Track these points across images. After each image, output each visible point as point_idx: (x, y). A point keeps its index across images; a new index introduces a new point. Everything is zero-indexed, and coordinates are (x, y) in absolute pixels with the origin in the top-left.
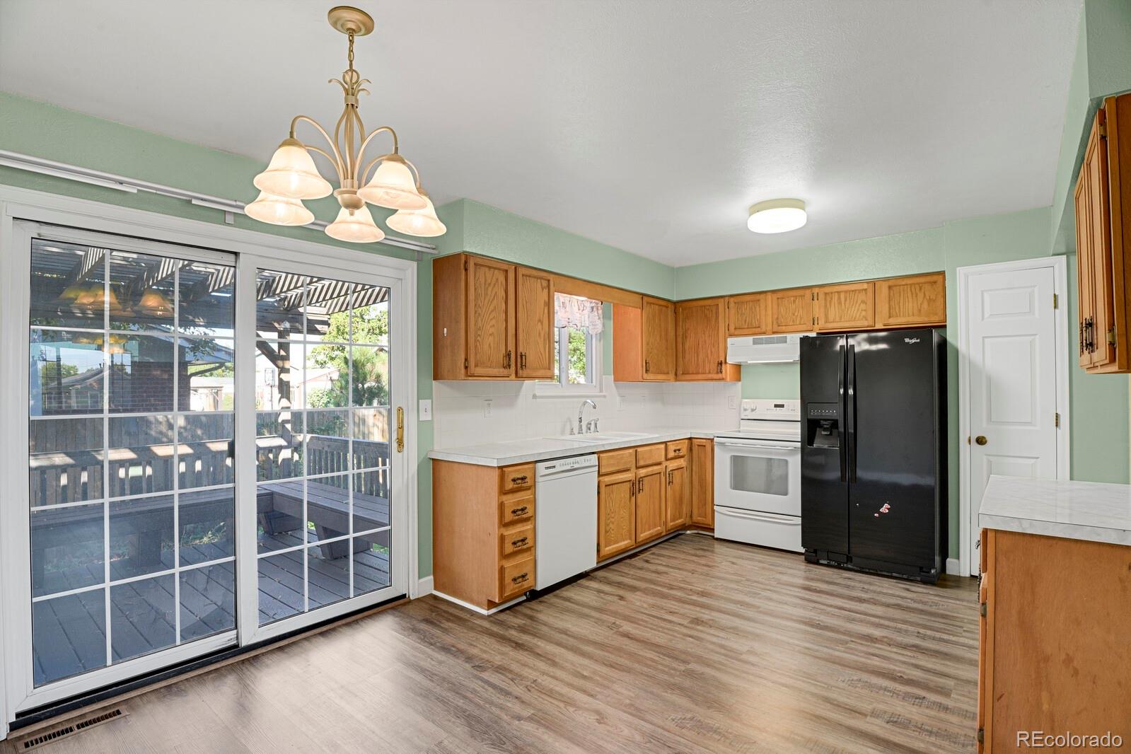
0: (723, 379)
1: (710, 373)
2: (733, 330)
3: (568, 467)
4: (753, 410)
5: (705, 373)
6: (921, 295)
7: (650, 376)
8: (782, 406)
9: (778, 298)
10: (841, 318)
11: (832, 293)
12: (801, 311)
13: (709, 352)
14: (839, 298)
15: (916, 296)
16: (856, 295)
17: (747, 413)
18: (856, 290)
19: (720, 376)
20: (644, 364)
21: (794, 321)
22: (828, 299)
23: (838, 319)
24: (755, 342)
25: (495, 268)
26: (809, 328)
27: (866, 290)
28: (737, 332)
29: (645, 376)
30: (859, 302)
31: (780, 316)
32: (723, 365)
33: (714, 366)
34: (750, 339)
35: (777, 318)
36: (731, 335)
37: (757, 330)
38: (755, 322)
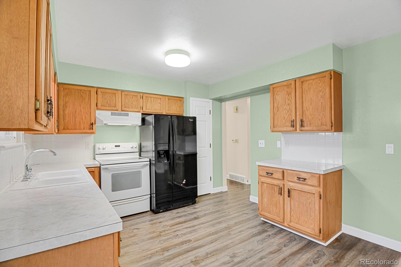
0: (93, 133)
1: (84, 129)
2: (100, 107)
4: (104, 149)
5: (81, 129)
8: (119, 146)
9: (125, 95)
10: (151, 108)
11: (148, 97)
12: (135, 102)
13: (84, 117)
14: (151, 100)
15: (176, 104)
16: (157, 99)
17: (100, 151)
18: (157, 98)
19: (91, 131)
21: (132, 106)
22: (147, 100)
23: (150, 109)
24: (112, 114)
26: (139, 111)
27: (160, 98)
28: (102, 108)
30: (158, 103)
31: (126, 103)
32: (94, 125)
33: (87, 126)
34: (110, 112)
35: (124, 104)
36: (98, 109)
37: (115, 108)
38: (113, 104)
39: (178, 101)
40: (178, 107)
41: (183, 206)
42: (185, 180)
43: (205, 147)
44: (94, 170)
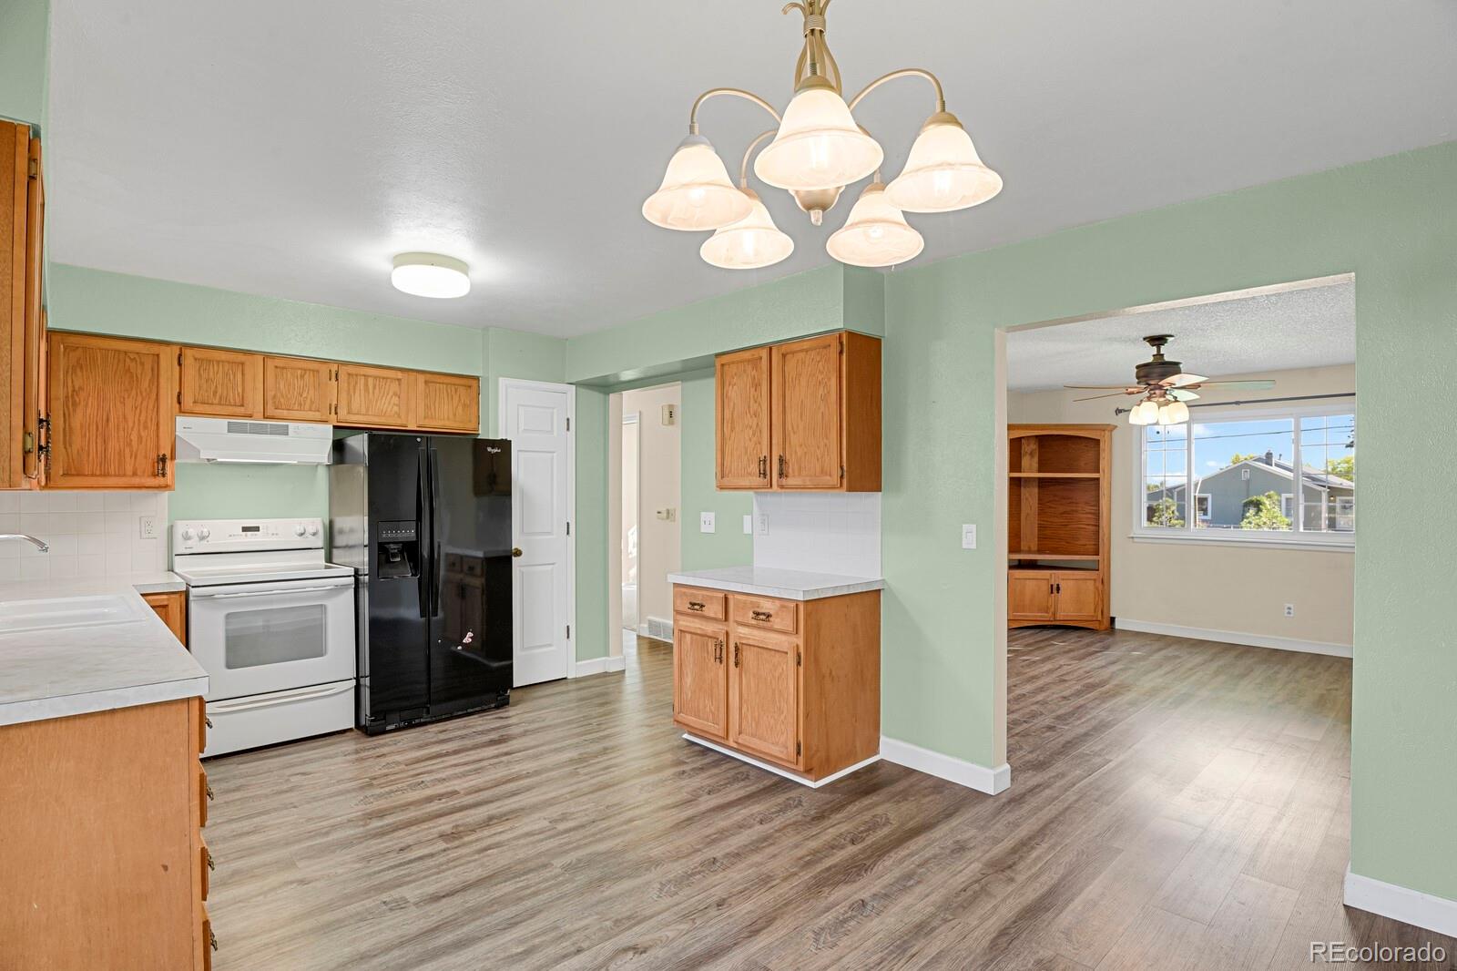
0: (166, 487)
1: (135, 474)
2: (189, 404)
4: (202, 538)
5: (124, 475)
6: (456, 399)
8: (257, 529)
9: (276, 367)
11: (356, 375)
12: (312, 392)
13: (134, 437)
14: (366, 385)
15: (452, 398)
16: (388, 384)
17: (189, 543)
18: (387, 378)
19: (160, 481)
21: (301, 405)
22: (352, 383)
23: (363, 411)
24: (231, 428)
26: (324, 418)
27: (399, 380)
28: (199, 408)
30: (391, 394)
31: (279, 394)
32: (168, 463)
33: (146, 464)
34: (224, 422)
35: (274, 397)
36: (182, 412)
37: (241, 410)
38: (234, 396)
39: (462, 390)
40: (460, 408)
41: (465, 712)
42: (470, 634)
43: (549, 533)
44: (165, 603)
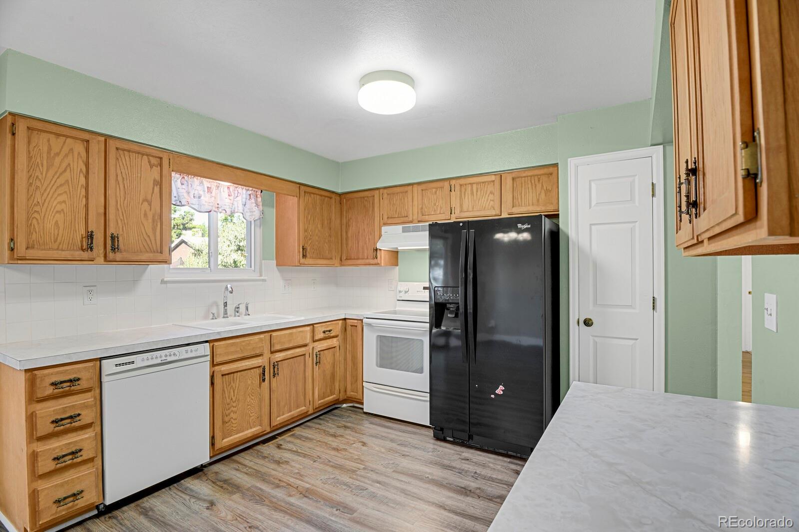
0: (377, 264)
1: (367, 258)
2: (386, 219)
3: (159, 361)
4: (406, 292)
5: (364, 259)
6: (539, 186)
7: (308, 261)
9: (422, 190)
10: (473, 208)
11: (466, 184)
12: (441, 201)
14: (472, 189)
15: (536, 187)
16: (486, 186)
17: (402, 294)
18: (485, 182)
19: (375, 261)
20: (301, 250)
21: (435, 211)
22: (463, 190)
23: (470, 209)
24: (404, 230)
25: (67, 137)
27: (493, 181)
28: (390, 221)
29: (302, 261)
30: (488, 192)
31: (424, 207)
32: (378, 252)
33: (371, 252)
34: (400, 227)
35: (422, 208)
36: (385, 224)
37: (406, 219)
38: (404, 212)
39: (544, 178)
40: (543, 193)
42: (501, 387)
44: (356, 325)
